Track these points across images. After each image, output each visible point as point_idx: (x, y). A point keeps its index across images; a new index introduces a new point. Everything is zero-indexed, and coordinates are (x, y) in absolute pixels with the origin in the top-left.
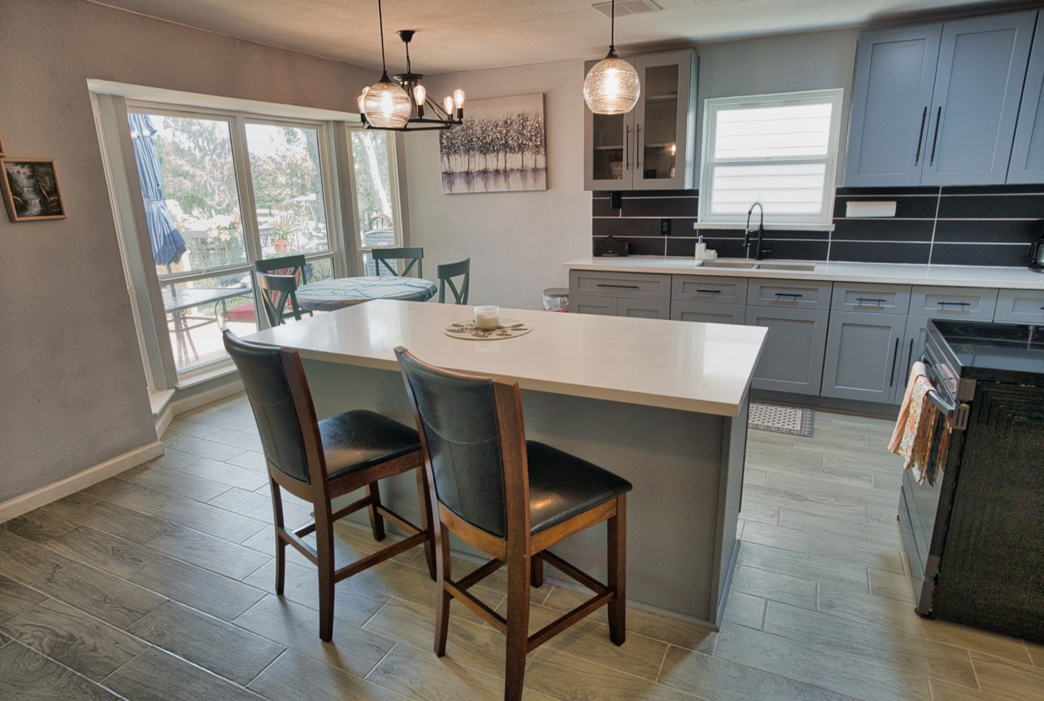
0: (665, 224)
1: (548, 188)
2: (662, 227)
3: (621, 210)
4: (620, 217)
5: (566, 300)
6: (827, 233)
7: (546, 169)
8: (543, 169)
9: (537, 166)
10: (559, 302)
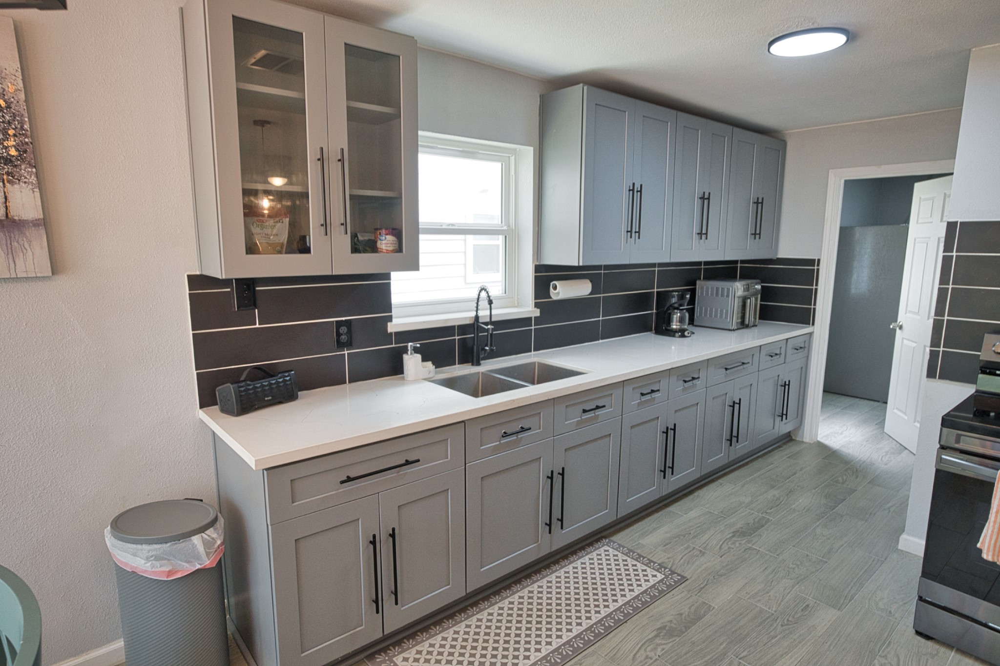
0: (344, 330)
1: (55, 270)
2: (339, 335)
3: (256, 310)
4: (257, 326)
5: (215, 535)
6: (530, 319)
7: (45, 223)
8: (36, 223)
9: (13, 213)
10: (201, 548)
